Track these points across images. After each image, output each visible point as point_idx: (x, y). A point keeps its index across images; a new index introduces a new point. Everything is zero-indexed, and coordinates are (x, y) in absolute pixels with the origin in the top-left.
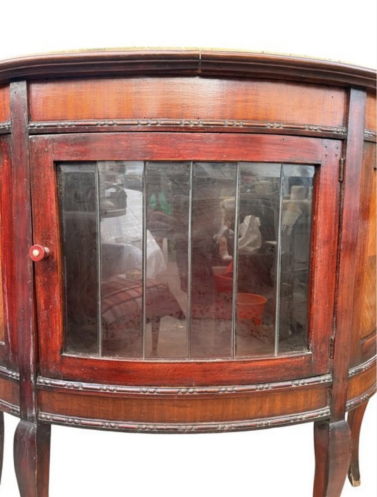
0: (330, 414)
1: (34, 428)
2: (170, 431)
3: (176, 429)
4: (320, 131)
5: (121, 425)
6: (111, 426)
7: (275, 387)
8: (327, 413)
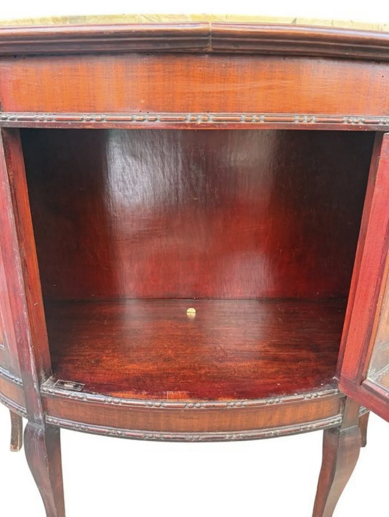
0: (341, 421)
1: (42, 431)
2: (177, 439)
3: (183, 438)
4: (362, 124)
5: (127, 433)
6: (118, 434)
7: (287, 401)
8: (339, 421)
